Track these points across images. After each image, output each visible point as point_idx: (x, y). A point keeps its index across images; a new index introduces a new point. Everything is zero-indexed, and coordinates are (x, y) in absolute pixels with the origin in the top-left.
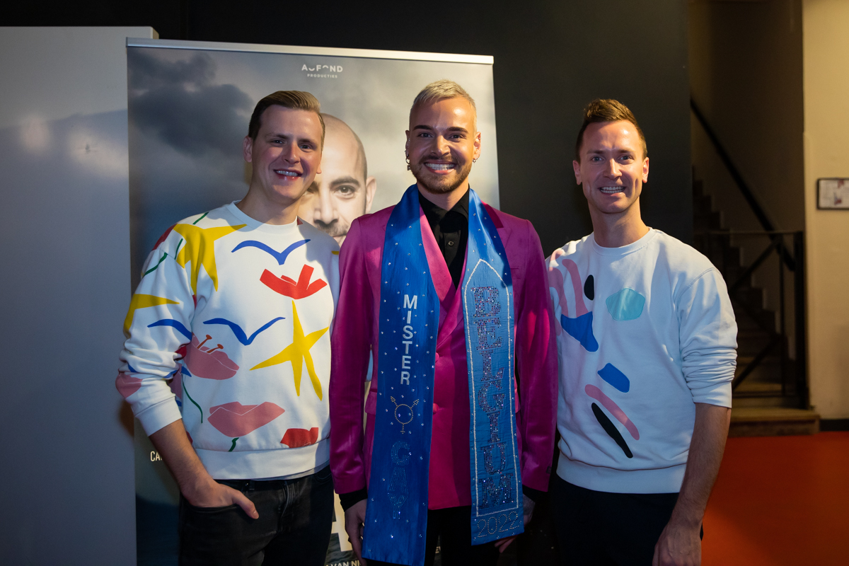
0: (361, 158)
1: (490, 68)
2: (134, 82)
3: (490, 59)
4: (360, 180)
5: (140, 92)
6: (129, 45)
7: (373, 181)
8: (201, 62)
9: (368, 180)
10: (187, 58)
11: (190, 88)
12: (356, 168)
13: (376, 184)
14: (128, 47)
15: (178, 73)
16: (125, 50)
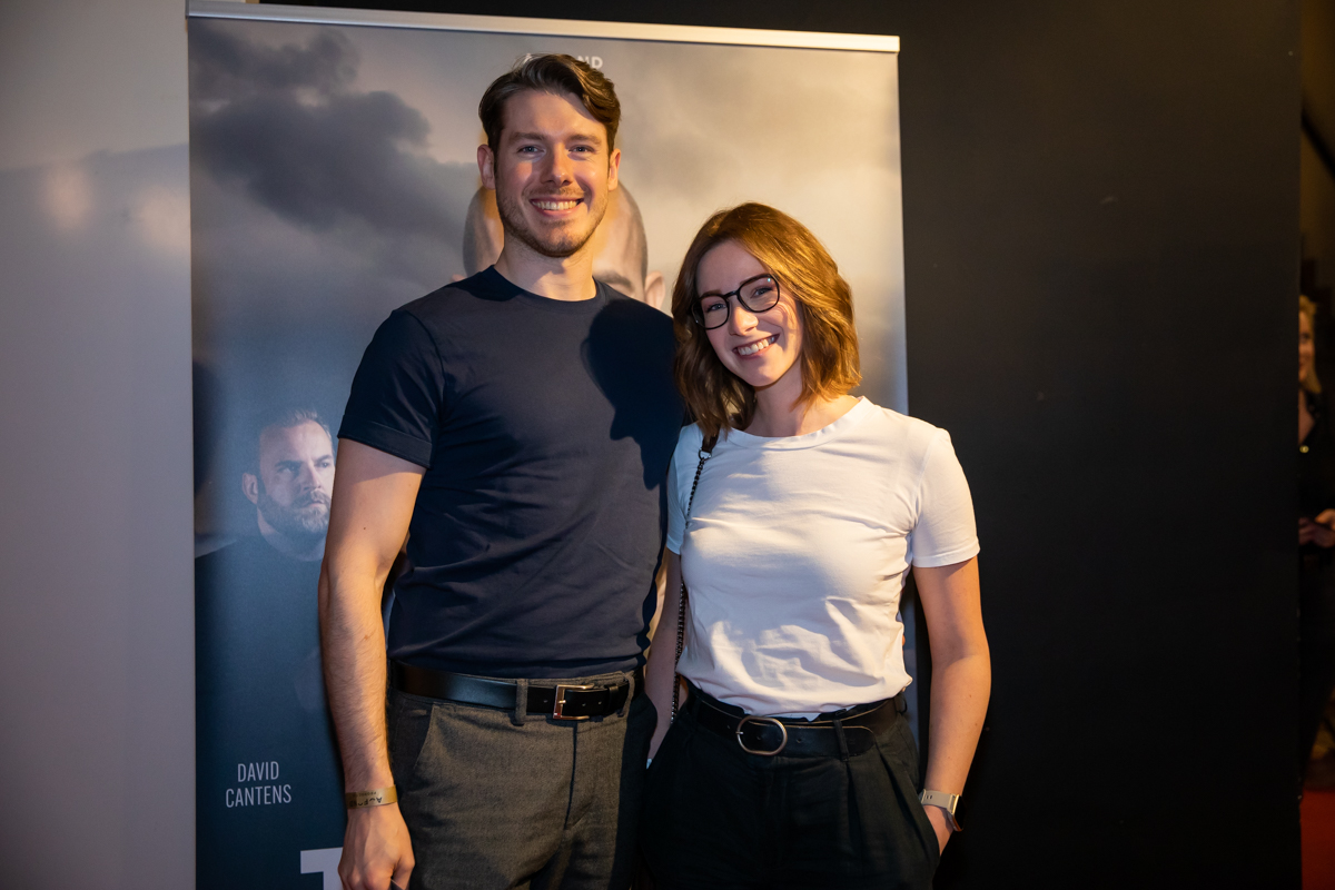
0: (635, 237)
1: (894, 60)
2: (200, 86)
3: (892, 43)
4: (634, 278)
5: (214, 106)
6: (191, 14)
7: (658, 281)
8: (329, 47)
9: (649, 279)
10: (303, 42)
11: (309, 99)
12: (625, 255)
13: (664, 285)
14: (188, 18)
15: (286, 70)
16: (183, 23)
